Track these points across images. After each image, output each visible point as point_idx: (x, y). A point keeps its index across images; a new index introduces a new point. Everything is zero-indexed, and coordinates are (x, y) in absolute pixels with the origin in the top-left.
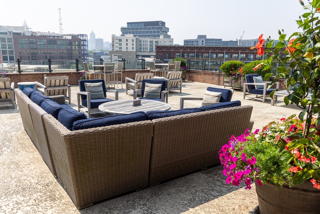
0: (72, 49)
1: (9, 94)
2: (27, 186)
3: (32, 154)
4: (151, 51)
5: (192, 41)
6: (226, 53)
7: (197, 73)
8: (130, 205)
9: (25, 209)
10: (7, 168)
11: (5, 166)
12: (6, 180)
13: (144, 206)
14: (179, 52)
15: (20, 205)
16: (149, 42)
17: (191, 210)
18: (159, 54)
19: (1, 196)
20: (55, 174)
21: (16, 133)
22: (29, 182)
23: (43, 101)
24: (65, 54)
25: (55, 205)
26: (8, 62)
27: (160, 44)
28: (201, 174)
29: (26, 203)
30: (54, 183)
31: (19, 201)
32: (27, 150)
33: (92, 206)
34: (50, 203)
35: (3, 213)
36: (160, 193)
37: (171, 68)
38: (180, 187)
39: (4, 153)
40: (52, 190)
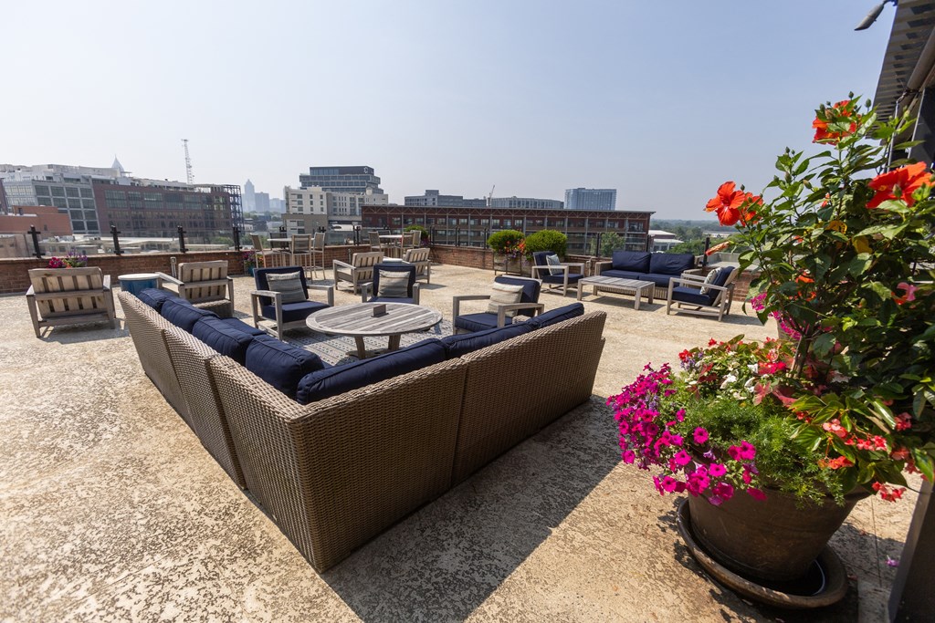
0: (213, 210)
1: (99, 299)
2: (178, 523)
3: (172, 432)
4: (353, 213)
5: (418, 199)
6: (472, 218)
7: (447, 250)
8: (432, 541)
9: (183, 598)
10: (117, 478)
11: (110, 474)
12: (118, 512)
13: (461, 539)
14: (400, 216)
15: (166, 583)
16: (348, 199)
17: (555, 531)
18: (367, 218)
19: (111, 563)
20: (242, 482)
21: (127, 384)
22: (179, 509)
23: (197, 320)
24: (199, 218)
25: (259, 569)
26: (84, 233)
27: (366, 203)
28: (534, 445)
29: (182, 576)
30: (242, 506)
31: (161, 572)
32: (161, 425)
33: (348, 557)
34: (245, 564)
35: (123, 620)
36: (478, 498)
37: (407, 242)
38: (509, 478)
39: (104, 437)
40: (243, 526)
